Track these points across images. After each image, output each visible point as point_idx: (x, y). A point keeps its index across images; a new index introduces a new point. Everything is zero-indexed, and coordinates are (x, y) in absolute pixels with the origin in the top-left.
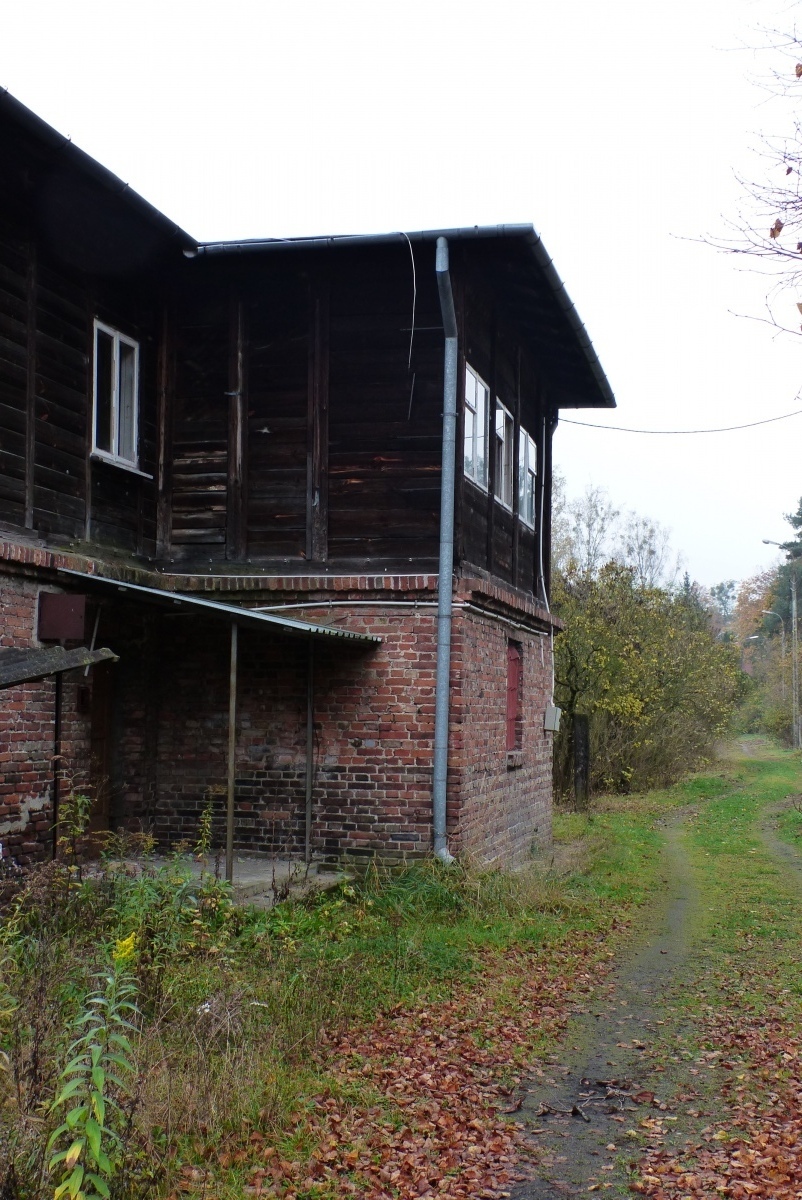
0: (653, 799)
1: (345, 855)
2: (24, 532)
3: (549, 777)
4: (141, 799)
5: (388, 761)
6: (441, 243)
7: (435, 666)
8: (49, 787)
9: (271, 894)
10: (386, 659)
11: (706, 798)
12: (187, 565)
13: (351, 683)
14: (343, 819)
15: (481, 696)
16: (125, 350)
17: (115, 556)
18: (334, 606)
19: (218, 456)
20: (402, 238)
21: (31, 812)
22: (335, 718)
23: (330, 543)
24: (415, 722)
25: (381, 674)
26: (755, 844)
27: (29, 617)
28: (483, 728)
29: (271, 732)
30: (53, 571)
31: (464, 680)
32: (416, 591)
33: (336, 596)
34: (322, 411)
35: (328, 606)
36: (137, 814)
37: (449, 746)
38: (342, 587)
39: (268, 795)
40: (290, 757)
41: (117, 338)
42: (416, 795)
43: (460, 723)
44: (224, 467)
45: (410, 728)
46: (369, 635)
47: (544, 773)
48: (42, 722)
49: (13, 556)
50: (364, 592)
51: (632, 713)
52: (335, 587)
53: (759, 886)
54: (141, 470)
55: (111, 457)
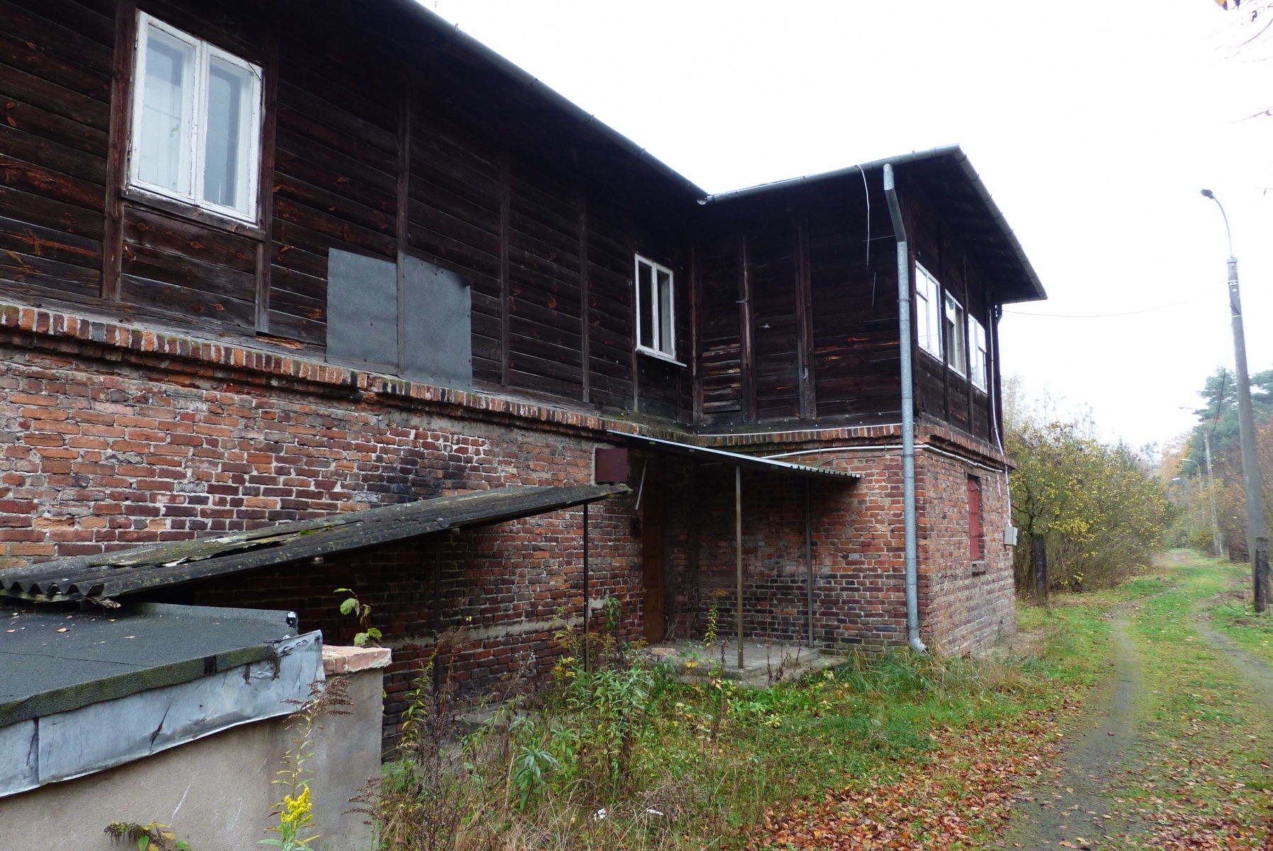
0: (1101, 597)
1: (840, 642)
2: (582, 405)
3: (1011, 581)
4: (686, 599)
5: (870, 570)
6: (887, 169)
7: (903, 495)
8: (608, 591)
9: (766, 678)
10: (865, 491)
11: (1146, 595)
12: (715, 428)
13: (839, 510)
14: (837, 614)
15: (944, 517)
16: (662, 278)
17: (659, 422)
18: (823, 452)
19: (734, 348)
20: (857, 169)
21: (593, 610)
22: (827, 537)
23: (818, 405)
24: (889, 539)
25: (862, 502)
26: (1191, 633)
27: (587, 466)
28: (948, 543)
29: (780, 549)
30: (604, 432)
31: (927, 505)
32: (885, 437)
33: (824, 445)
34: (807, 309)
35: (818, 453)
36: (683, 611)
37: (918, 557)
38: (828, 437)
39: (779, 596)
40: (795, 568)
41: (655, 268)
42: (893, 596)
43: (926, 538)
44: (738, 355)
45: (887, 544)
46: (849, 473)
47: (1006, 578)
48: (601, 544)
49: (570, 421)
50: (844, 440)
51: (1080, 532)
52: (823, 438)
53: (1198, 671)
54: (678, 361)
55: (654, 352)
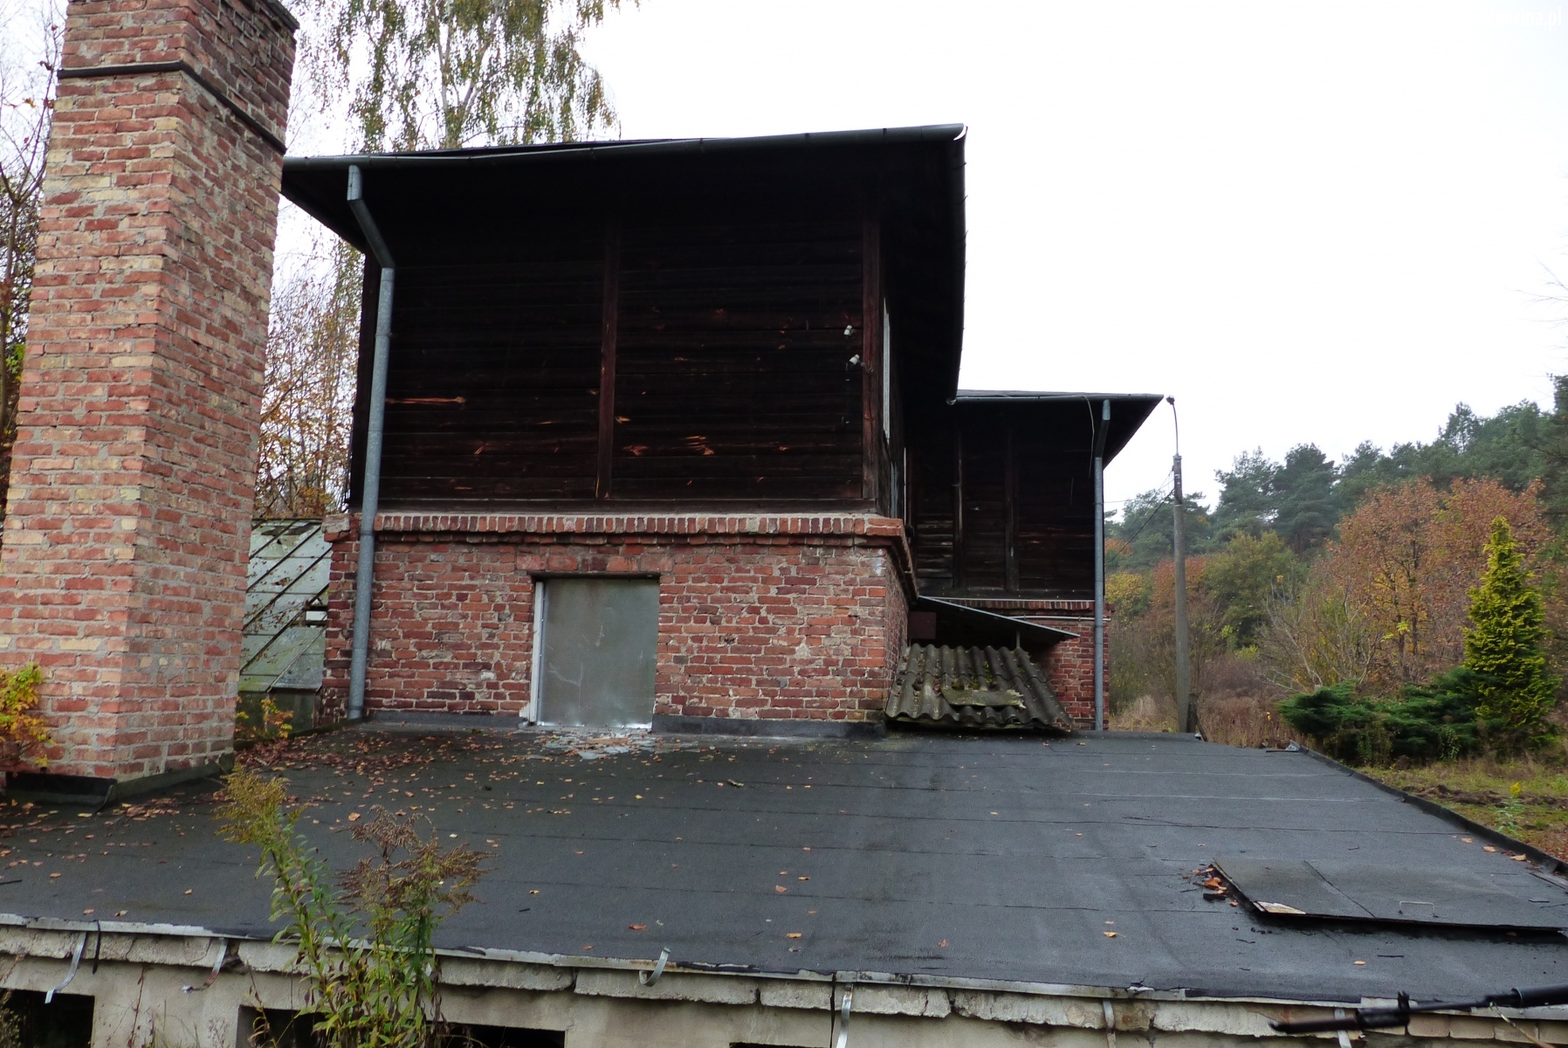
6: (1106, 403)
7: (1093, 657)
12: (928, 591)
19: (948, 524)
20: (1083, 398)
23: (1021, 579)
24: (1081, 691)
25: (1058, 661)
32: (1085, 611)
33: (1028, 612)
34: (1014, 499)
45: (1078, 695)
52: (1029, 607)
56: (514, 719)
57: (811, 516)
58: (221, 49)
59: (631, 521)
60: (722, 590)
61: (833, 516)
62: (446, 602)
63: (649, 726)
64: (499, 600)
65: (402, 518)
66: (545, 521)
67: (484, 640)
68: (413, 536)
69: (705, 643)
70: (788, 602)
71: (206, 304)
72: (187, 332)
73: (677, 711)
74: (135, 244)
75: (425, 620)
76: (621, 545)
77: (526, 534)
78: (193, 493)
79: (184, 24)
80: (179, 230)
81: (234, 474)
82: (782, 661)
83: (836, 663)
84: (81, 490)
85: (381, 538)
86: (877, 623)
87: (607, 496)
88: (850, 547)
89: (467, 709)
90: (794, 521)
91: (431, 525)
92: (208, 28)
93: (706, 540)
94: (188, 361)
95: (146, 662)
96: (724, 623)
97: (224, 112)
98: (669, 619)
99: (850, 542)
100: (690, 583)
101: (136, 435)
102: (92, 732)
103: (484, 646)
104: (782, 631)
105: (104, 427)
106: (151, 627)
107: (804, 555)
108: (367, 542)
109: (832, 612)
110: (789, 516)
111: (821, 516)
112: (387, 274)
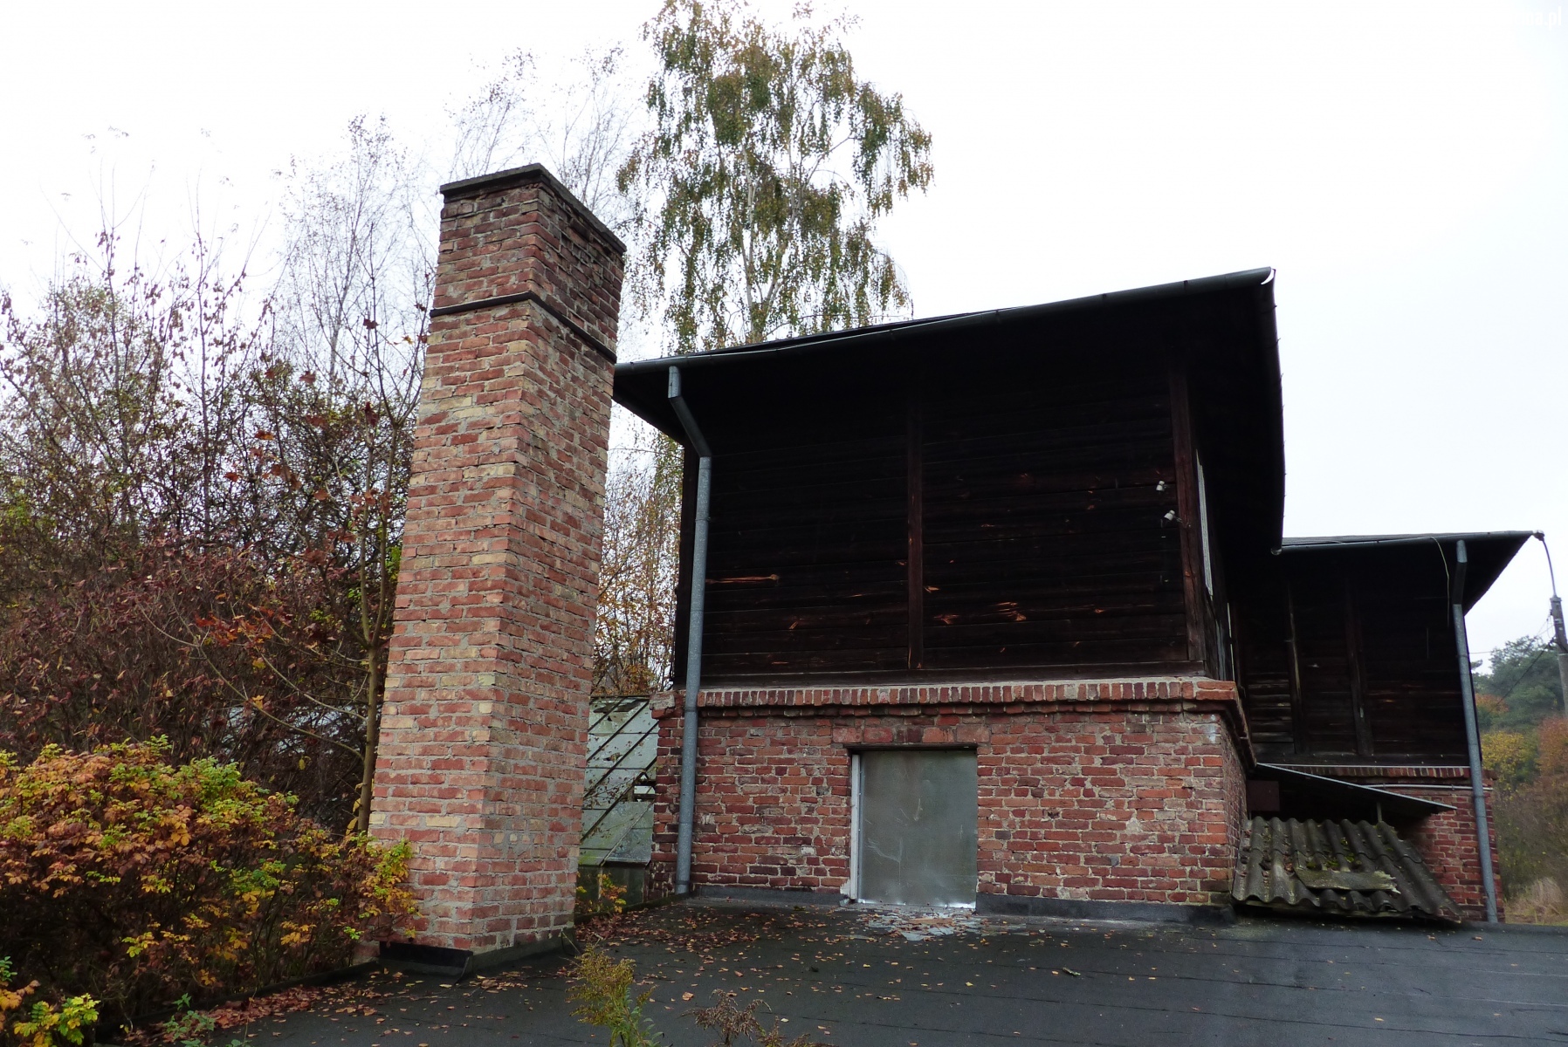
6: (1461, 544)
12: (1266, 757)
19: (1283, 683)
20: (1431, 541)
23: (1375, 743)
24: (1462, 872)
25: (1431, 836)
32: (1454, 779)
33: (1388, 781)
34: (1359, 653)
38: (1395, 774)
45: (1460, 877)
50: (1411, 778)
52: (1390, 775)
56: (835, 896)
57: (1134, 681)
58: (562, 277)
59: (944, 691)
60: (1043, 760)
61: (1157, 680)
62: (766, 776)
63: (973, 906)
64: (817, 774)
65: (723, 694)
66: (859, 694)
67: (803, 815)
68: (734, 712)
69: (1027, 818)
70: (1114, 772)
71: (550, 503)
72: (535, 529)
73: (1002, 890)
74: (492, 454)
75: (746, 794)
76: (936, 716)
77: (841, 706)
78: (539, 676)
79: (532, 260)
80: (528, 438)
81: (575, 657)
82: (1112, 837)
83: (1172, 839)
84: (445, 677)
85: (704, 714)
86: (1215, 795)
87: (920, 665)
88: (1178, 713)
89: (788, 885)
90: (1116, 687)
91: (750, 700)
92: (551, 261)
93: (1022, 709)
94: (536, 555)
95: (499, 838)
96: (1046, 796)
97: (564, 331)
98: (989, 792)
99: (1178, 708)
100: (1008, 753)
101: (492, 625)
102: (452, 905)
103: (803, 821)
104: (1110, 804)
105: (466, 619)
106: (504, 805)
107: (1129, 722)
108: (691, 718)
109: (1164, 784)
110: (1109, 682)
111: (1145, 681)
112: (704, 462)
